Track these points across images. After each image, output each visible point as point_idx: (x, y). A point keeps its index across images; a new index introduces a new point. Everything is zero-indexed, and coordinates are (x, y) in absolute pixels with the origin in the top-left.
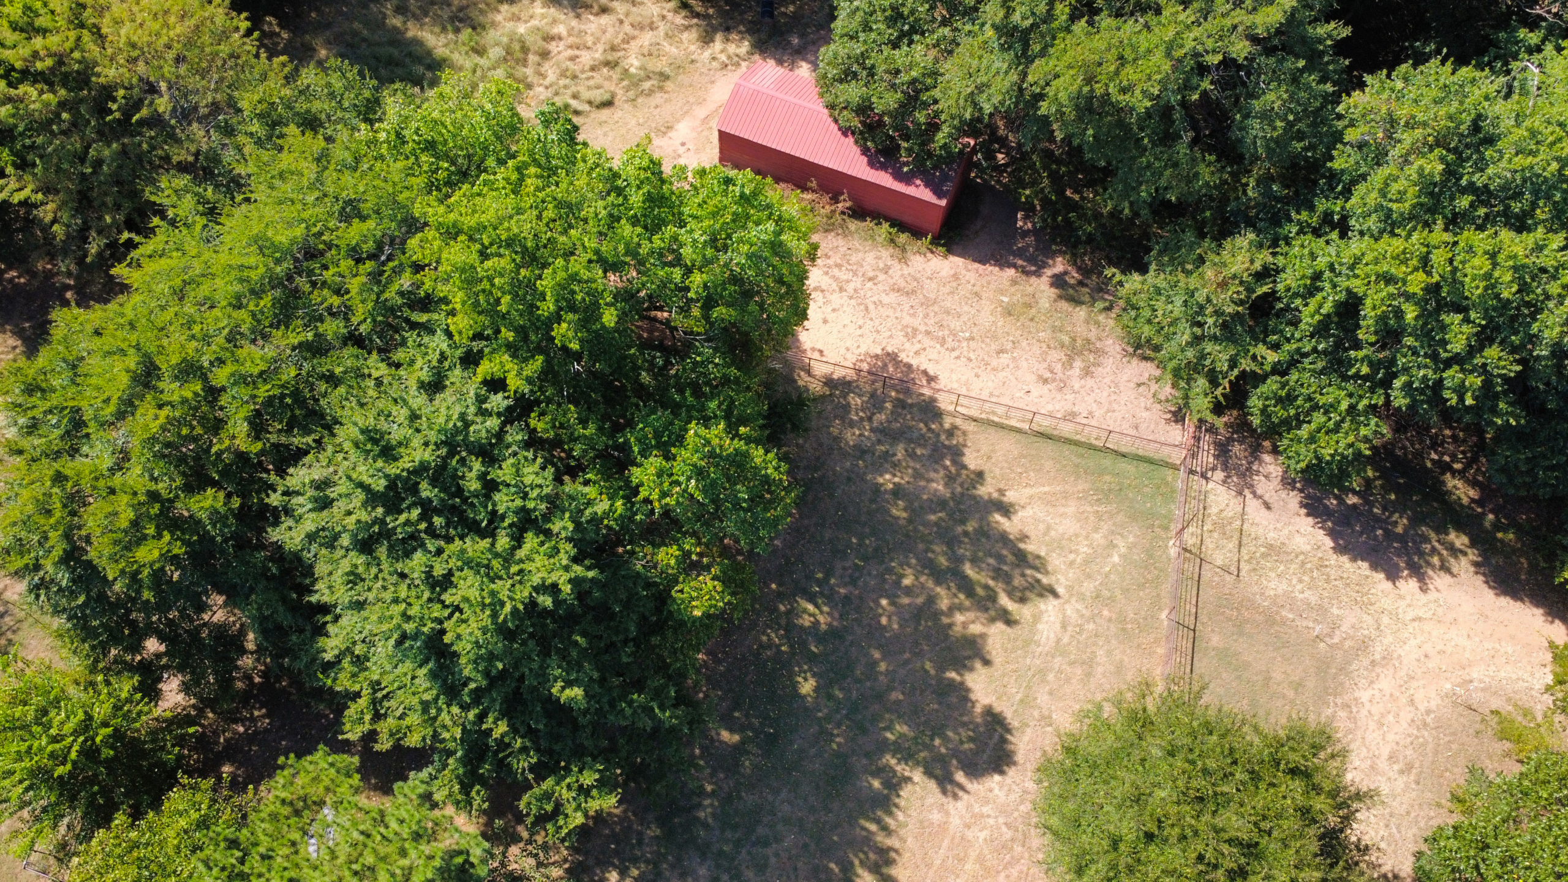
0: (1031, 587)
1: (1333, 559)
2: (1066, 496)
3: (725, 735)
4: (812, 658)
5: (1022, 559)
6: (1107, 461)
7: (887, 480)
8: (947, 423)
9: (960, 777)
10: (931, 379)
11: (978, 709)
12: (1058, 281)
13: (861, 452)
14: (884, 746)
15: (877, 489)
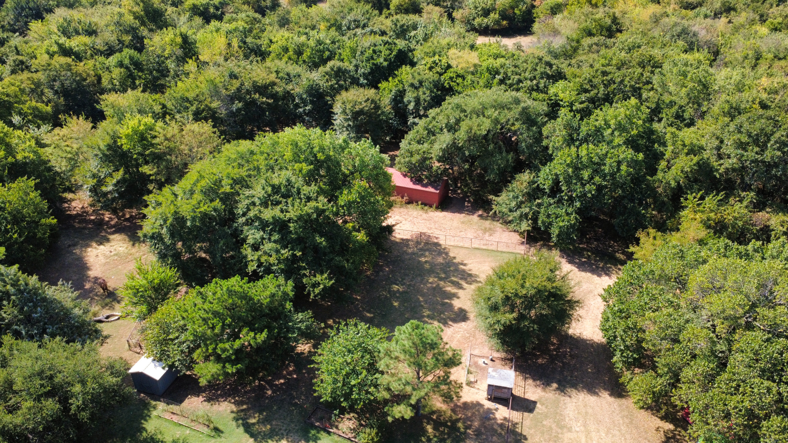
0: (473, 281)
1: (579, 273)
2: (485, 261)
3: (368, 315)
4: (397, 297)
5: (470, 275)
6: (499, 254)
7: (423, 259)
8: (443, 247)
9: (450, 323)
10: (437, 238)
11: (456, 308)
12: (480, 216)
13: (413, 254)
14: (424, 316)
15: (419, 261)
